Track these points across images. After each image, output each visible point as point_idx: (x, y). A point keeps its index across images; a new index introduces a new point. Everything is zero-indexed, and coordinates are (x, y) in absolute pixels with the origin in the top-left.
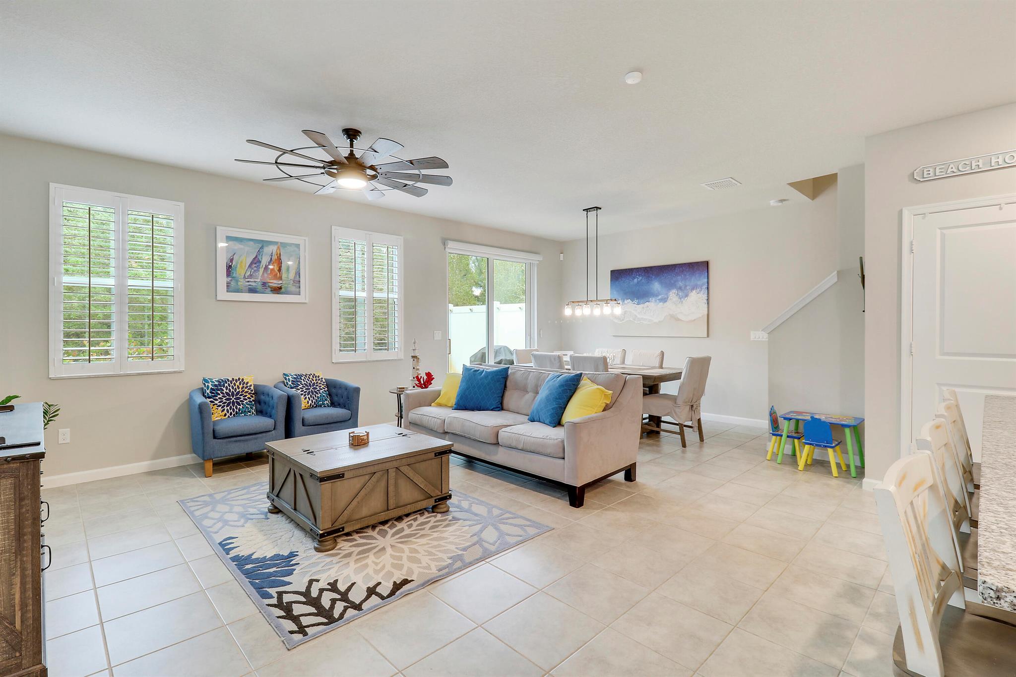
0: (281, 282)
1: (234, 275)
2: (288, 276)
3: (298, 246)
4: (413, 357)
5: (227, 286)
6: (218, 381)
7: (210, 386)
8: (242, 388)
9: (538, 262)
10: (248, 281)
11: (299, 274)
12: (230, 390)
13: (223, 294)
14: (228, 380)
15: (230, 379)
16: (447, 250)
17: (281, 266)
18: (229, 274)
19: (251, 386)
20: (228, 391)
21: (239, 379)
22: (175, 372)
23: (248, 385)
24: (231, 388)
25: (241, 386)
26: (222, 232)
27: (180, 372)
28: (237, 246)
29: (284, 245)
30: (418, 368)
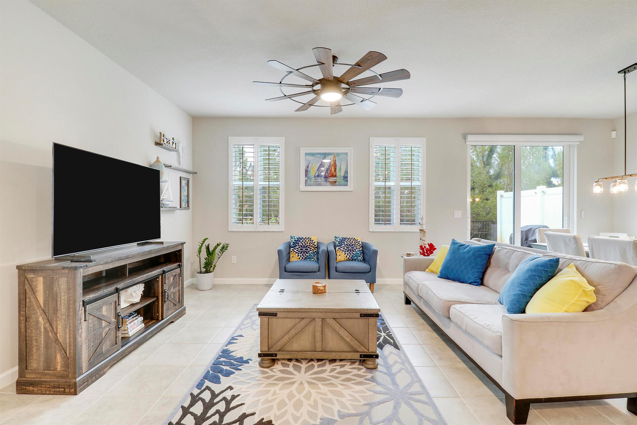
0: (336, 178)
1: (309, 176)
2: (340, 173)
3: (346, 154)
4: (421, 230)
5: (305, 182)
6: (298, 238)
7: (293, 241)
8: (310, 243)
9: (579, 143)
10: (317, 179)
11: (347, 172)
12: (303, 244)
13: (303, 187)
14: (303, 238)
15: (304, 238)
16: (467, 143)
17: (336, 168)
18: (306, 175)
19: (315, 242)
20: (301, 244)
21: (309, 238)
22: (280, 232)
23: (313, 242)
24: (303, 243)
25: (309, 242)
26: (303, 151)
27: (282, 232)
28: (310, 158)
29: (338, 154)
30: (424, 239)
